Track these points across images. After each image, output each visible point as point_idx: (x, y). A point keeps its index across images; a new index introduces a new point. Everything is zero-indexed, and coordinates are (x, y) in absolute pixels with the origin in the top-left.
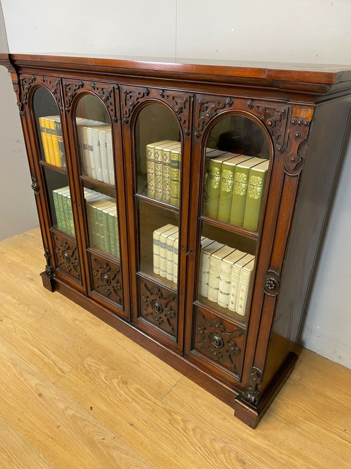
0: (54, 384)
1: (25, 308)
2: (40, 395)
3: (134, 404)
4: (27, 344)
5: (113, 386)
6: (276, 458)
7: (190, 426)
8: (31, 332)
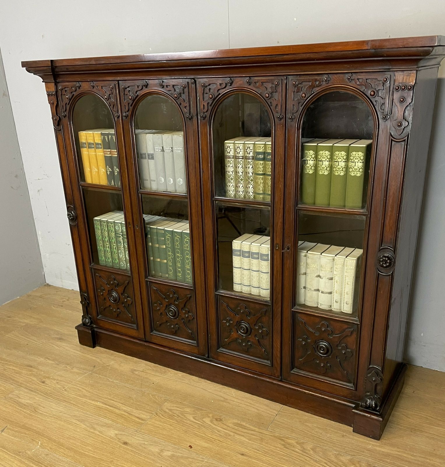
0: (136, 431)
1: (66, 367)
2: (125, 443)
3: (237, 437)
4: (86, 400)
5: (207, 424)
6: (411, 461)
7: (309, 447)
8: (87, 389)
